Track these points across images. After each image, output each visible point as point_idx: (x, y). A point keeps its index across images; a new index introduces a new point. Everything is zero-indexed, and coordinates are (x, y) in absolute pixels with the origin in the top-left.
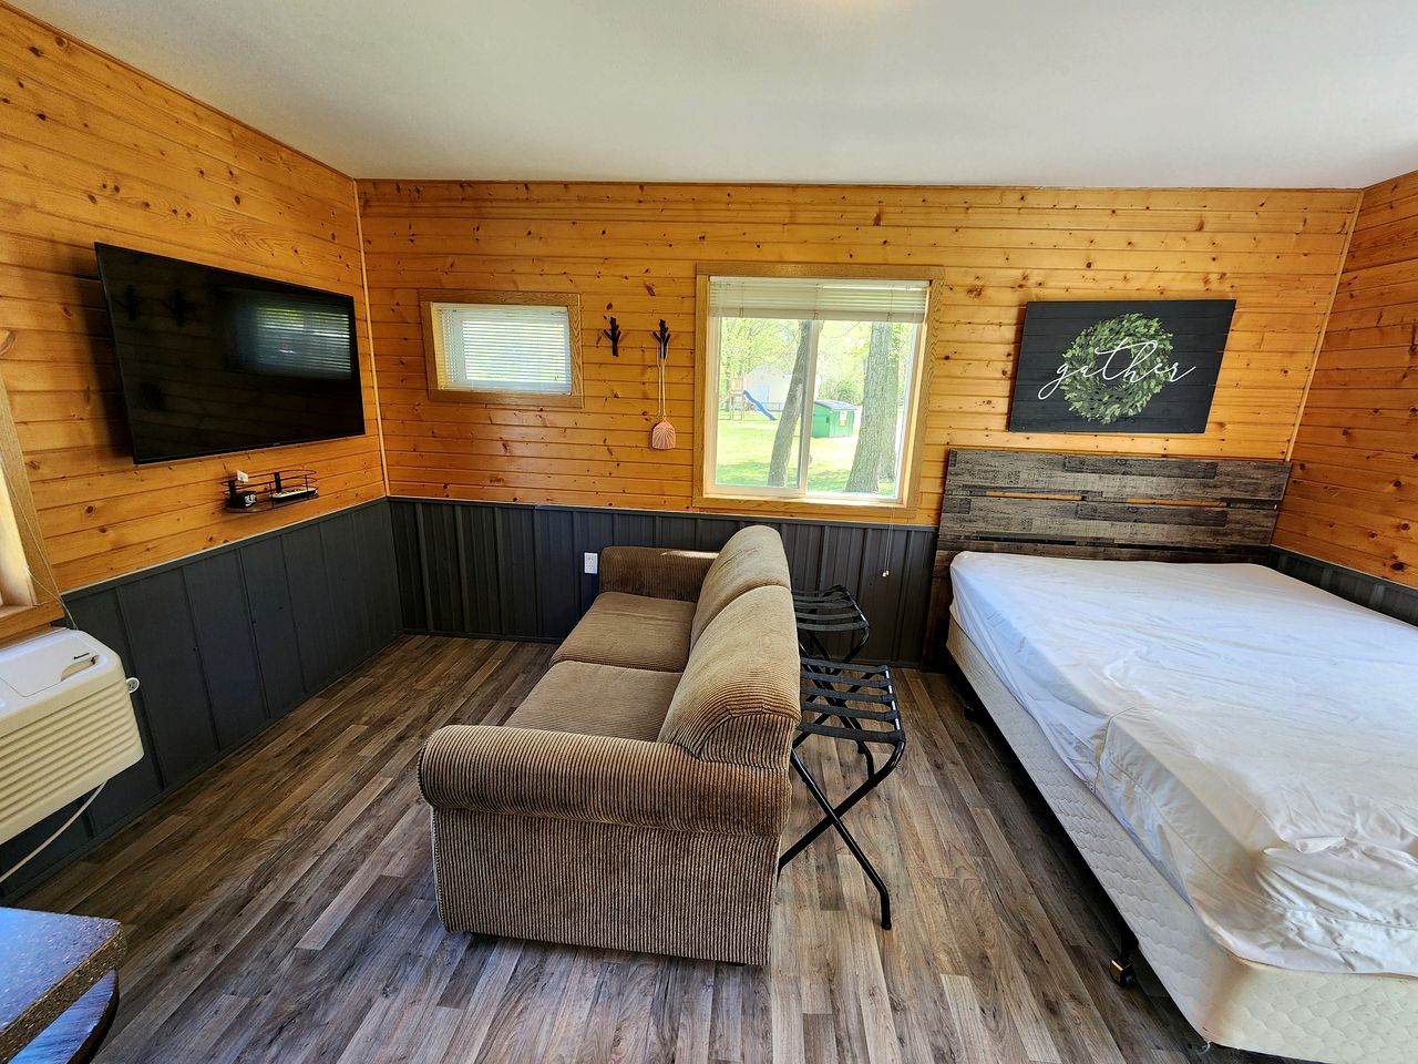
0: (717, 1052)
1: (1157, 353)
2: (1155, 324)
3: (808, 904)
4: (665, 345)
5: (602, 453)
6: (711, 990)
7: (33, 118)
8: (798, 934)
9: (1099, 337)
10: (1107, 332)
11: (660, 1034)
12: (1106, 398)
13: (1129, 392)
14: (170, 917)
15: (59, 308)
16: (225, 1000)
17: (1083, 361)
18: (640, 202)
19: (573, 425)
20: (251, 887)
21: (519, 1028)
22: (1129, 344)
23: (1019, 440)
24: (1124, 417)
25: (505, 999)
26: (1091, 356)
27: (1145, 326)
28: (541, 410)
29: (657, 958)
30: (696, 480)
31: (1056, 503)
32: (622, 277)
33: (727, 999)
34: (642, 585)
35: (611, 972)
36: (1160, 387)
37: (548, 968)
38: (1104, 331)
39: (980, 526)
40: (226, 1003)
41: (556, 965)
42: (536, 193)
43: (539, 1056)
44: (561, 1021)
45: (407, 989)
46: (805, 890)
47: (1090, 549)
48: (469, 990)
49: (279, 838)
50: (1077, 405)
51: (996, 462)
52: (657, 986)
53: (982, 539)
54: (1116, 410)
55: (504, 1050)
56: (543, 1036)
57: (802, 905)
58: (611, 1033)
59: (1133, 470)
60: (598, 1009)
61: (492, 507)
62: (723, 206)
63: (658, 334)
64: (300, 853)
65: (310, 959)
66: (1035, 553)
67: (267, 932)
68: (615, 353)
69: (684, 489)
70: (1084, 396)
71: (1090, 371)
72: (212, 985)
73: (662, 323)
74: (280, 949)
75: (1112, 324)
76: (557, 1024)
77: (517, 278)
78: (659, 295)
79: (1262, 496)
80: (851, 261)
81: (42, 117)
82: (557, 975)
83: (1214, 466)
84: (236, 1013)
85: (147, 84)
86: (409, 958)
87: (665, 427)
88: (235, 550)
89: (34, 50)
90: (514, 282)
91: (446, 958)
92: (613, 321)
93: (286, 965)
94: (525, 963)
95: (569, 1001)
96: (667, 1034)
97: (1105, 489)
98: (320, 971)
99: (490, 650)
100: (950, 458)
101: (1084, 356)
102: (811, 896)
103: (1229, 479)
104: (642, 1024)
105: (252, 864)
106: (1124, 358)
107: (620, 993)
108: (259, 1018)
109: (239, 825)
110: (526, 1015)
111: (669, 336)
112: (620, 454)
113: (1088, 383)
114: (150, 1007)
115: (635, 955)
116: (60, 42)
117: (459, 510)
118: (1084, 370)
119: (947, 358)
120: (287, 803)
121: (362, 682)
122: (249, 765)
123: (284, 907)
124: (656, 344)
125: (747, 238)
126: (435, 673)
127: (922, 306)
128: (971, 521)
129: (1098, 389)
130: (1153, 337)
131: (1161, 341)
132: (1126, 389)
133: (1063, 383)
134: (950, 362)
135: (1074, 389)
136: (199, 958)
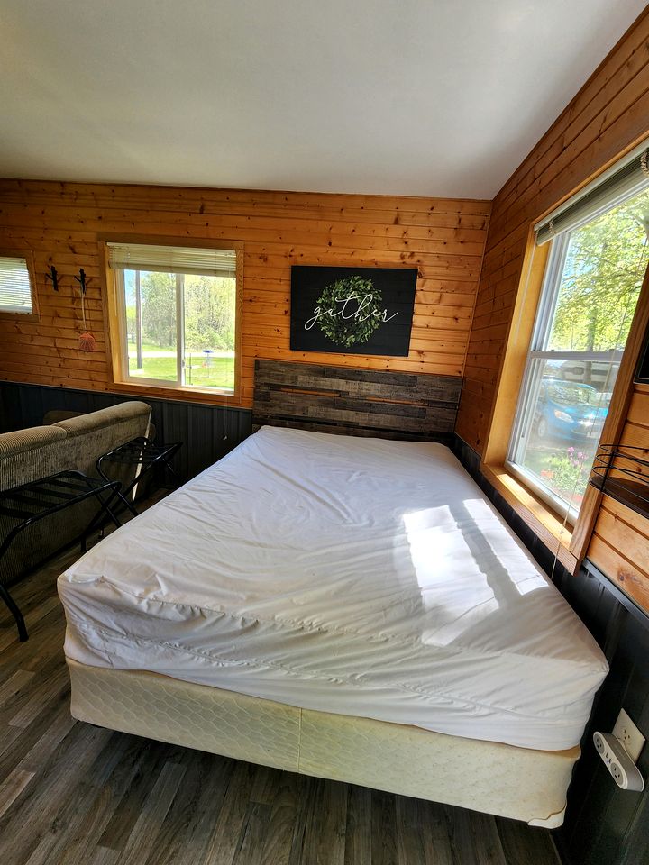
1: (373, 302)
2: (369, 285)
9: (337, 290)
10: (341, 287)
12: (346, 331)
13: (359, 327)
17: (329, 306)
18: (62, 194)
22: (355, 296)
23: (299, 356)
24: (357, 343)
26: (333, 303)
27: (364, 284)
32: (56, 241)
36: (378, 325)
38: (339, 287)
39: (277, 410)
47: (345, 429)
50: (329, 335)
51: (283, 369)
53: (281, 419)
54: (352, 338)
59: (366, 378)
62: (110, 198)
63: (80, 278)
66: (311, 429)
68: (56, 289)
70: (333, 329)
71: (334, 312)
73: (82, 271)
75: (343, 282)
79: (446, 400)
80: (188, 235)
83: (415, 378)
92: (53, 269)
97: (350, 390)
100: (258, 365)
101: (329, 302)
103: (425, 387)
106: (353, 305)
113: (333, 320)
118: (330, 311)
119: (251, 301)
124: (79, 284)
125: (126, 219)
127: (232, 267)
128: (271, 407)
129: (340, 325)
130: (369, 292)
131: (375, 295)
132: (357, 325)
133: (318, 320)
134: (253, 304)
135: (325, 324)
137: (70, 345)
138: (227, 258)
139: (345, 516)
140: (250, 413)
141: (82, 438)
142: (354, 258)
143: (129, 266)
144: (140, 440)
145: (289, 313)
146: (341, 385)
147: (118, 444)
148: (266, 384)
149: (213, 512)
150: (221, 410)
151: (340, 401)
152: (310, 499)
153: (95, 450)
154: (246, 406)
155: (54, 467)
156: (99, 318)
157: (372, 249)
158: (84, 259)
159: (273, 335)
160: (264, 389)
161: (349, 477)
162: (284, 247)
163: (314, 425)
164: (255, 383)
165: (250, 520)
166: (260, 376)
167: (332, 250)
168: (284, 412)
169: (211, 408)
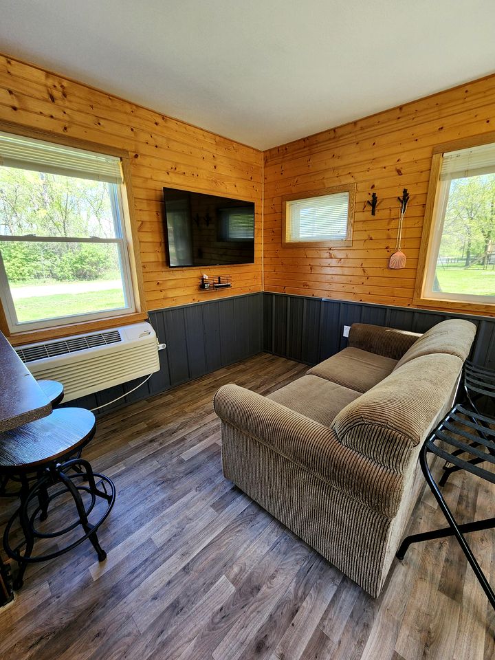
0: (324, 627)
3: (428, 579)
4: (405, 205)
5: (360, 272)
6: (335, 587)
7: (154, 148)
8: (413, 594)
11: (296, 590)
14: (155, 427)
15: (155, 213)
16: (155, 462)
18: (399, 118)
19: (345, 256)
20: (178, 427)
21: (234, 537)
25: (235, 521)
28: (330, 250)
29: (312, 549)
30: (417, 287)
32: (382, 168)
33: (344, 600)
34: (371, 347)
35: (286, 539)
37: (258, 519)
40: (155, 463)
41: (262, 519)
42: (339, 132)
43: (237, 557)
44: (253, 547)
45: (204, 493)
46: (430, 568)
48: (224, 507)
49: (193, 414)
52: (306, 563)
55: (224, 543)
56: (242, 550)
57: (423, 576)
58: (272, 571)
60: (271, 553)
61: (302, 298)
62: (461, 101)
63: (401, 198)
64: (196, 422)
65: (181, 462)
67: (175, 445)
68: (373, 214)
69: (408, 293)
72: (154, 455)
73: (405, 191)
74: (175, 454)
76: (250, 547)
77: (325, 181)
78: (405, 174)
81: (156, 146)
82: (260, 524)
84: (155, 469)
85: (188, 127)
86: (210, 480)
87: (399, 255)
88: (201, 305)
89: (156, 124)
90: (324, 184)
91: (222, 489)
92: (374, 194)
93: (175, 460)
94: (250, 510)
95: (260, 540)
96: (300, 593)
98: (182, 468)
99: (295, 366)
102: (433, 575)
104: (289, 578)
105: (182, 420)
107: (285, 553)
108: (160, 474)
109: (184, 405)
110: (239, 534)
111: (408, 198)
112: (369, 272)
114: (139, 453)
115: (300, 540)
116: (163, 119)
117: (289, 299)
120: (199, 404)
121: (242, 367)
122: (195, 386)
123: (183, 439)
124: (399, 204)
125: (478, 118)
126: (268, 370)
136: (155, 444)
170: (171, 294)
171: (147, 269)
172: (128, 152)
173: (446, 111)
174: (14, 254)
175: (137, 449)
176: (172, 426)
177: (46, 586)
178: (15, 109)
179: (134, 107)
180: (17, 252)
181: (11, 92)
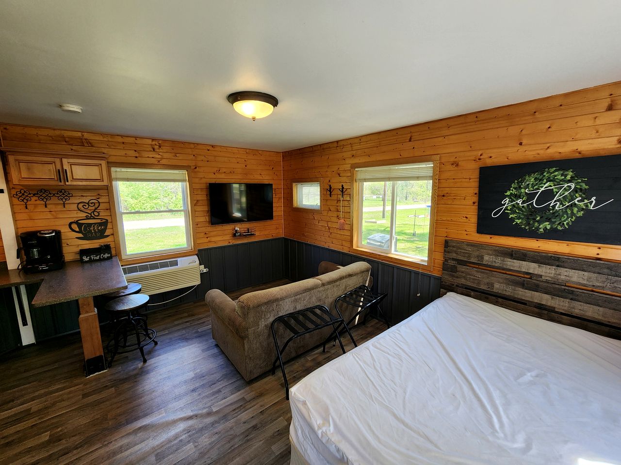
1: (575, 191)
2: (570, 175)
6: (236, 380)
8: (267, 384)
9: (528, 183)
10: (533, 180)
12: (538, 218)
13: (556, 215)
14: (192, 316)
16: (184, 331)
17: (518, 197)
18: (337, 147)
19: (321, 219)
22: (551, 186)
23: (486, 239)
24: (554, 230)
26: (524, 194)
27: (562, 175)
28: (314, 214)
30: (351, 241)
31: (509, 277)
32: (332, 171)
36: (582, 212)
38: (530, 180)
39: (463, 281)
50: (519, 221)
51: (469, 249)
53: (466, 288)
54: (547, 225)
59: (566, 265)
63: (341, 190)
65: (197, 332)
66: (496, 303)
67: (198, 325)
68: (331, 196)
69: (348, 244)
70: (523, 217)
71: (523, 202)
73: (342, 186)
74: (195, 329)
75: (536, 175)
78: (342, 176)
80: (400, 157)
81: (208, 161)
87: (343, 221)
89: (208, 150)
92: (330, 185)
97: (543, 274)
100: (447, 244)
101: (518, 194)
106: (548, 195)
108: (183, 336)
111: (344, 190)
112: (331, 230)
113: (523, 209)
116: (213, 147)
118: (520, 201)
119: (444, 196)
124: (341, 193)
125: (366, 154)
127: (430, 173)
128: (457, 277)
129: (531, 213)
130: (569, 181)
131: (577, 183)
132: (553, 213)
133: (506, 209)
134: (444, 198)
135: (514, 212)
136: (188, 323)
137: (335, 225)
138: (427, 167)
139: (497, 425)
140: (439, 279)
141: (329, 286)
142: (550, 151)
143: (366, 180)
144: (363, 287)
145: (476, 204)
146: (533, 268)
147: (349, 289)
148: (453, 259)
149: (381, 375)
150: (417, 273)
151: (531, 282)
152: (466, 389)
153: (335, 293)
154: (436, 274)
155: (314, 302)
156: (349, 211)
157: (574, 140)
158: (344, 179)
159: (461, 220)
160: (452, 263)
161: (522, 375)
162: (475, 153)
163: (500, 300)
164: (444, 257)
165: (405, 392)
166: (448, 252)
167: (522, 148)
168: (469, 284)
169: (410, 272)
170: (213, 239)
171: (199, 226)
172: (190, 166)
173: (355, 147)
174: (142, 194)
175: (178, 325)
176: (200, 316)
177: (121, 368)
178: (136, 157)
179: (196, 145)
180: (144, 192)
181: (135, 151)
